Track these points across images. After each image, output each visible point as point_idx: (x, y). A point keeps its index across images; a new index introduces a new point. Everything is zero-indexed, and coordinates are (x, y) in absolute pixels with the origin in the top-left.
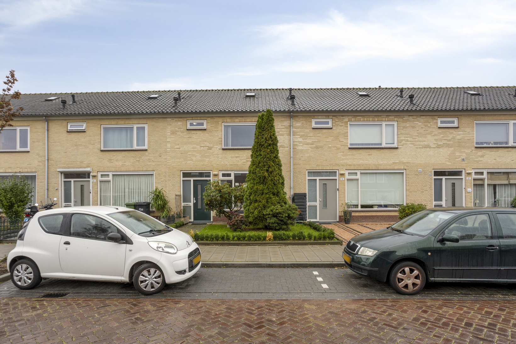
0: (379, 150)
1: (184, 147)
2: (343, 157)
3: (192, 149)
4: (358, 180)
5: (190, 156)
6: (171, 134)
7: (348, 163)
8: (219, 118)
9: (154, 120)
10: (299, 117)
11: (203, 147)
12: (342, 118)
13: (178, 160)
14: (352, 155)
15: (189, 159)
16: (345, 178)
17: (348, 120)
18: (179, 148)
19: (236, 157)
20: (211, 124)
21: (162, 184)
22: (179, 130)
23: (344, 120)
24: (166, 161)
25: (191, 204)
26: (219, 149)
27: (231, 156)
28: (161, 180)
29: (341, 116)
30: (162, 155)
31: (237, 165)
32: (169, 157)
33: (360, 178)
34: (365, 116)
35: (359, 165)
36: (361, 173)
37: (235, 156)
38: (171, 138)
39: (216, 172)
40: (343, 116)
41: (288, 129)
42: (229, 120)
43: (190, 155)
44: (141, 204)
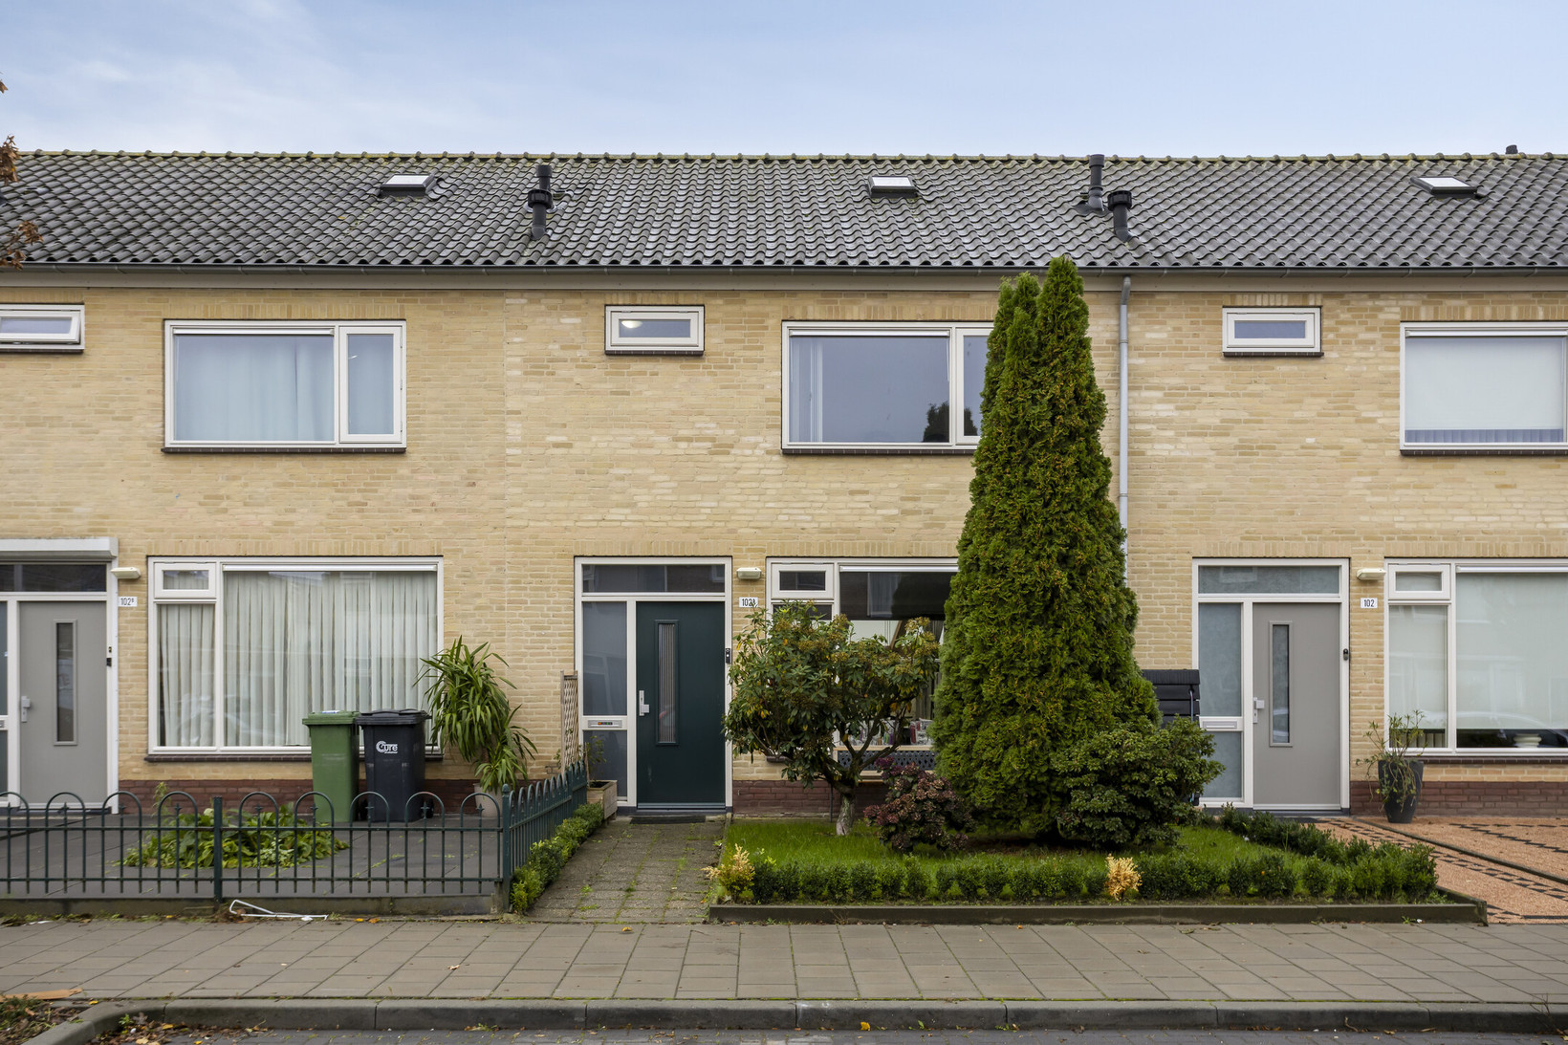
0: (1550, 462)
1: (594, 439)
2: (1373, 495)
3: (635, 451)
4: (1442, 608)
5: (620, 484)
6: (526, 373)
7: (1397, 526)
8: (766, 301)
9: (441, 301)
10: (1158, 297)
11: (689, 440)
12: (1370, 303)
13: (562, 504)
14: (1415, 487)
15: (615, 497)
16: (1381, 598)
17: (1398, 317)
18: (568, 446)
19: (852, 493)
20: (727, 328)
21: (479, 621)
22: (569, 354)
23: (1382, 316)
24: (501, 510)
25: (628, 723)
26: (768, 452)
27: (823, 485)
28: (479, 601)
29: (1365, 296)
30: (478, 475)
31: (857, 530)
32: (519, 490)
33: (1453, 601)
34: (1485, 298)
35: (1453, 536)
36: (1459, 575)
37: (845, 485)
38: (526, 392)
39: (752, 565)
40: (1374, 295)
41: (1105, 356)
42: (814, 310)
43: (622, 478)
44: (391, 722)
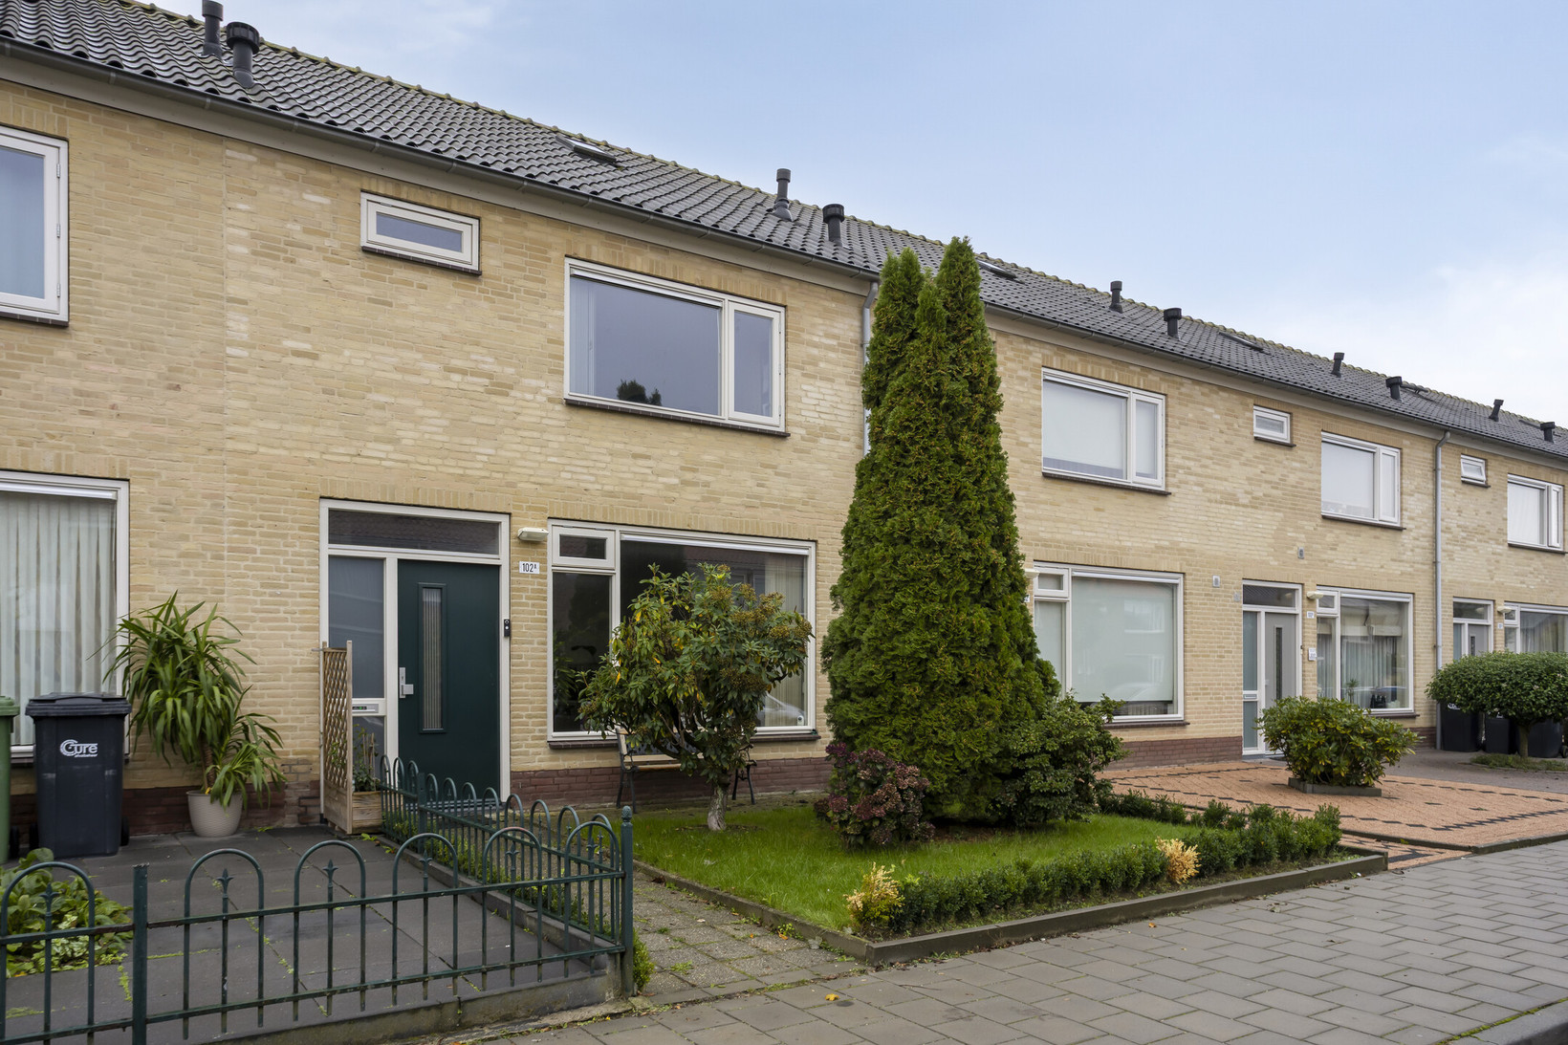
0: (1121, 493)
1: (347, 353)
2: (1027, 507)
3: (398, 376)
4: (1061, 605)
5: (379, 413)
6: (254, 253)
7: (1041, 534)
8: (549, 230)
9: (128, 127)
11: (463, 372)
12: (1024, 346)
13: (306, 429)
14: (1051, 504)
15: (373, 429)
17: (1040, 362)
18: (314, 356)
19: (636, 456)
20: (507, 251)
21: (186, 573)
22: (314, 240)
23: (1031, 359)
24: (219, 427)
25: (387, 707)
26: (550, 400)
27: (608, 444)
28: (184, 546)
29: (1021, 339)
30: (184, 376)
31: (639, 497)
32: (244, 404)
33: (1070, 599)
34: (1089, 358)
35: (1070, 545)
36: (1073, 578)
37: (629, 447)
38: (255, 278)
39: (533, 525)
40: (1027, 340)
42: (599, 252)
43: (382, 407)
44: (91, 711)
